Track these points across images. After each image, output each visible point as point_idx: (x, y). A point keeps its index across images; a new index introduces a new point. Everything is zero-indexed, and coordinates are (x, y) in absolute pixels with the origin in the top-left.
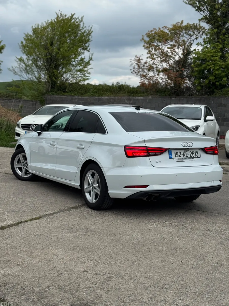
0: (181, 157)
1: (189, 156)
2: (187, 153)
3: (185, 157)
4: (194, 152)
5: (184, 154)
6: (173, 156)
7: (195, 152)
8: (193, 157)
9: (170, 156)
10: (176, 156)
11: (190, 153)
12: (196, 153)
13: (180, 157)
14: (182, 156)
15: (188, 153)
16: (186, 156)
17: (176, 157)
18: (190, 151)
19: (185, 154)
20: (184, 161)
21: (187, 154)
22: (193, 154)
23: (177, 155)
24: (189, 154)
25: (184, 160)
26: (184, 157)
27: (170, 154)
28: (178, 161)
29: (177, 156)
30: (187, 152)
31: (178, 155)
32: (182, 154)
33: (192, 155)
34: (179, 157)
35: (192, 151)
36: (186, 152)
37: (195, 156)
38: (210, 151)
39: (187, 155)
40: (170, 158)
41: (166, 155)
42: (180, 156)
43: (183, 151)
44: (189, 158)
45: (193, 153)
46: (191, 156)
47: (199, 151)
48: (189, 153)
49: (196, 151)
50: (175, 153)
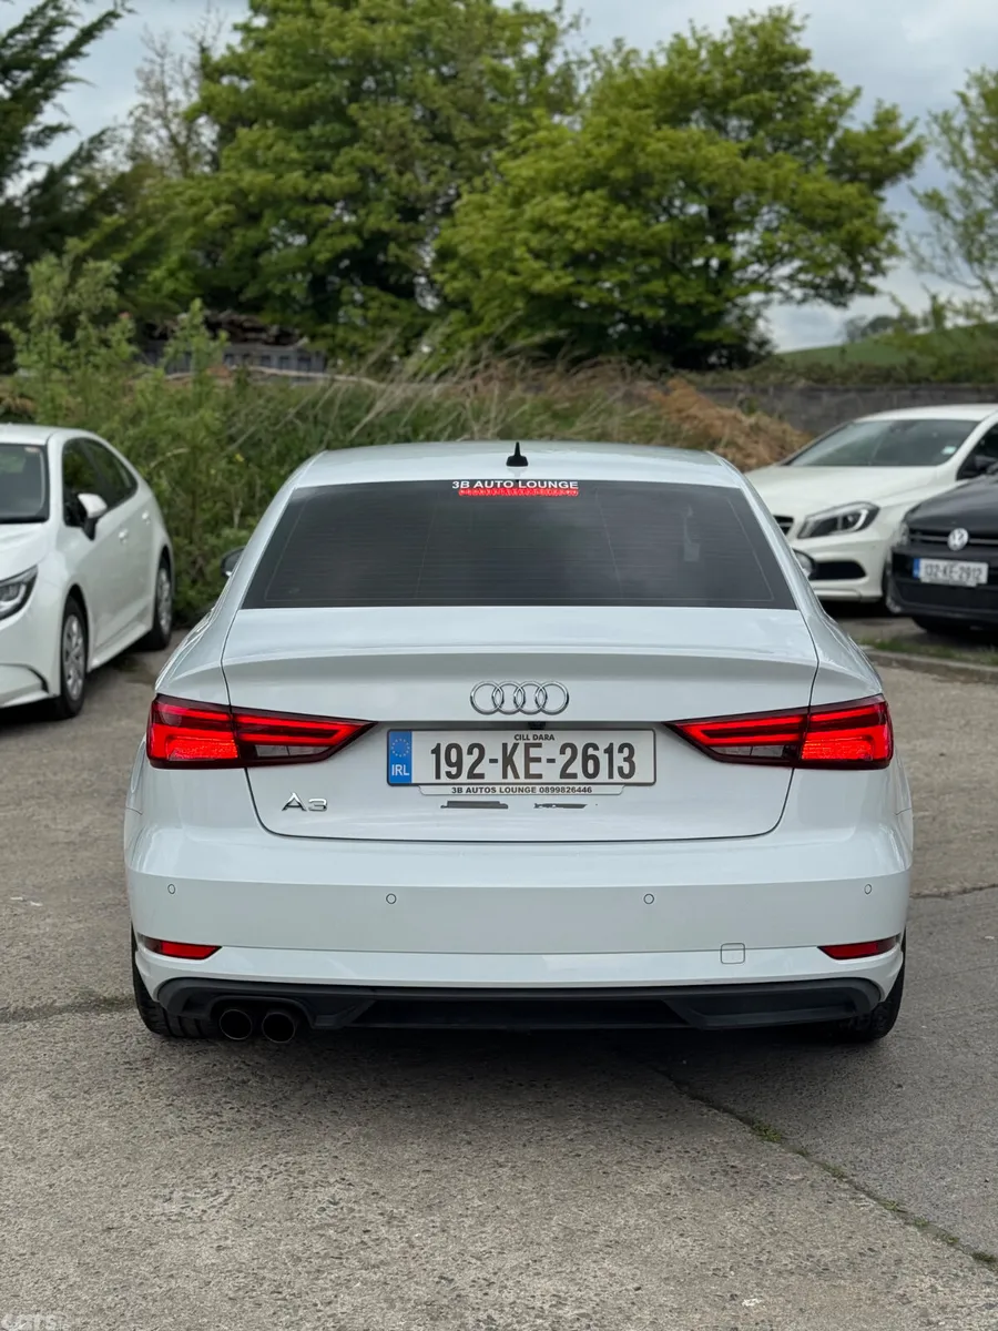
0: (481, 776)
1: (551, 774)
2: (534, 752)
3: (516, 776)
4: (603, 746)
5: (508, 761)
6: (422, 766)
7: (609, 751)
8: (581, 778)
9: (397, 769)
10: (444, 768)
11: (562, 752)
12: (619, 760)
13: (471, 775)
14: (492, 772)
15: (549, 749)
16: (528, 775)
17: (444, 779)
18: (562, 738)
19: (519, 759)
20: (505, 807)
21: (538, 760)
22: (591, 764)
23: (449, 763)
24: (551, 761)
25: (502, 800)
26: (511, 778)
27: (399, 757)
28: (452, 804)
29: (454, 771)
30: (539, 745)
31: (459, 764)
32: (494, 761)
33: (576, 767)
34: (463, 778)
35: (580, 740)
36: (527, 747)
37: (603, 776)
38: (752, 745)
39: (534, 768)
40: (394, 781)
41: (368, 760)
42: (477, 771)
43: (509, 738)
44: (550, 788)
45: (591, 751)
46: (564, 774)
47: (643, 744)
48: (555, 754)
49: (617, 739)
50: (436, 751)
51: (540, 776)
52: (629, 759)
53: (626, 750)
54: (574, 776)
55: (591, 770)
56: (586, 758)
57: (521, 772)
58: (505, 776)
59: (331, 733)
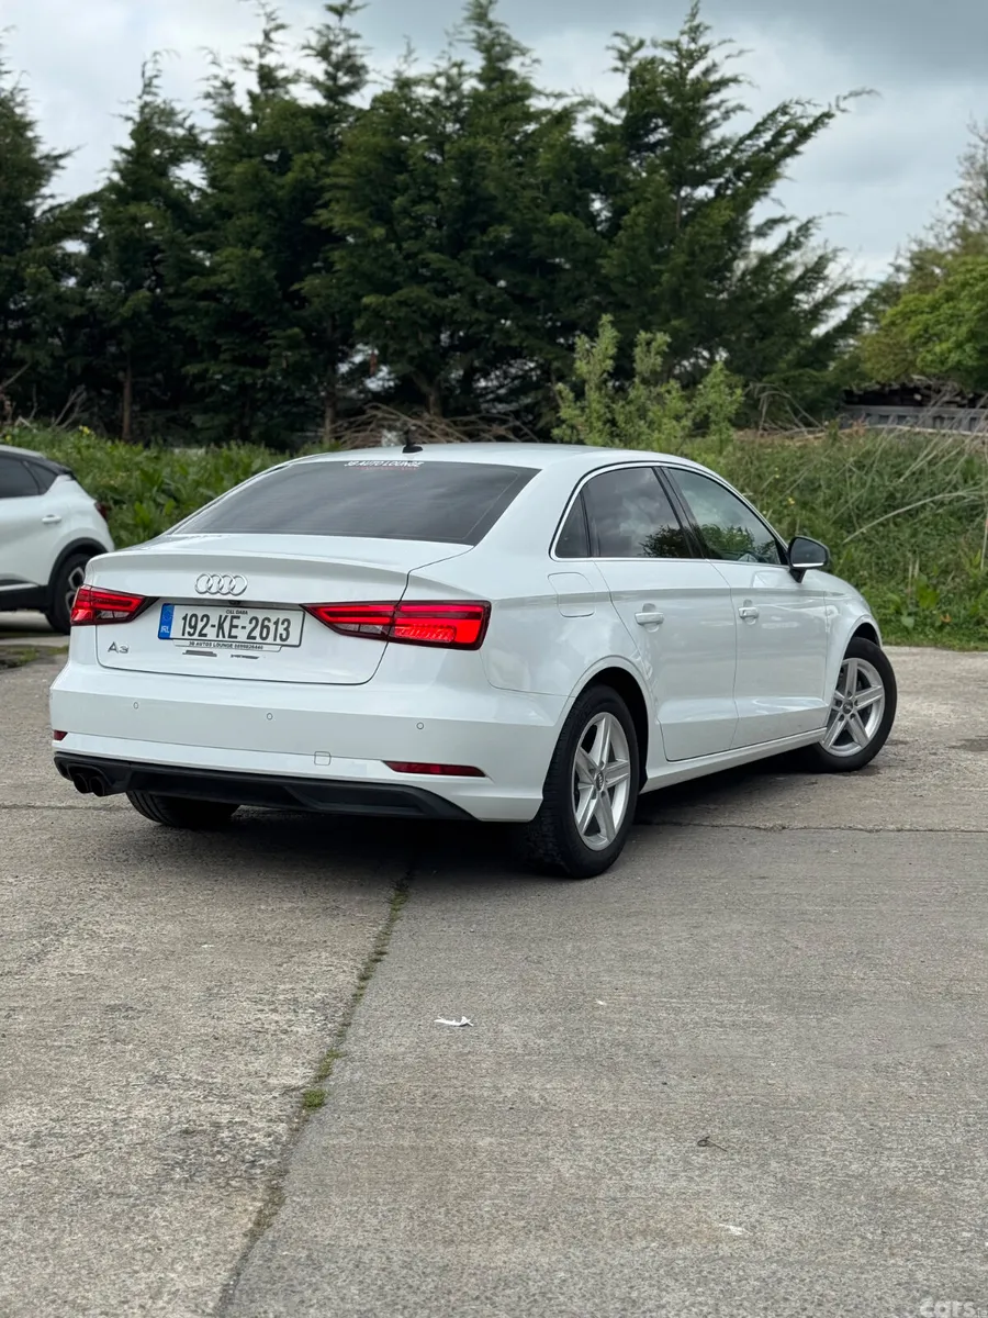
0: (205, 635)
1: (242, 635)
2: (235, 622)
3: (224, 637)
4: (273, 620)
5: (221, 626)
6: (177, 628)
7: (276, 623)
8: (258, 640)
9: (164, 629)
10: (188, 629)
11: (250, 623)
12: (281, 629)
13: (200, 635)
14: (211, 633)
15: (244, 620)
16: (230, 636)
17: (186, 636)
18: (252, 613)
19: (226, 626)
20: (215, 655)
21: (236, 627)
22: (265, 630)
23: (191, 627)
24: (244, 628)
25: (214, 651)
26: (221, 638)
27: (166, 620)
28: (188, 652)
29: (192, 631)
30: (239, 617)
31: (195, 627)
32: (213, 626)
33: (256, 633)
34: (196, 636)
35: (261, 615)
36: (233, 618)
37: (270, 640)
38: (360, 624)
39: (234, 632)
40: (164, 636)
41: (150, 622)
42: (204, 632)
43: (223, 612)
44: (242, 645)
45: (266, 623)
46: (249, 637)
47: (296, 618)
48: (246, 624)
49: (282, 615)
50: (185, 618)
51: (236, 637)
52: (286, 629)
53: (286, 623)
54: (254, 638)
55: (264, 635)
56: (263, 626)
57: (227, 634)
58: (218, 636)
59: (129, 603)
